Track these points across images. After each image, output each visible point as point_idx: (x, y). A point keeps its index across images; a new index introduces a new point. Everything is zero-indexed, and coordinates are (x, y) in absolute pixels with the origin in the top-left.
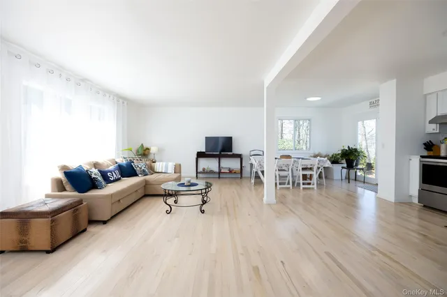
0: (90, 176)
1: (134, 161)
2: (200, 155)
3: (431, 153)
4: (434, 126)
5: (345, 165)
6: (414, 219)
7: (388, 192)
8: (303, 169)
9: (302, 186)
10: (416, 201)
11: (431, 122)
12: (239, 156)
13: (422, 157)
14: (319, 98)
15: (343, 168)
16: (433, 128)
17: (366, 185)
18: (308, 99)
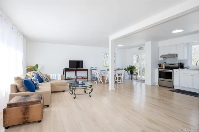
2: (66, 70)
3: (160, 68)
4: (161, 58)
5: (130, 73)
6: (157, 91)
7: (149, 82)
8: (118, 75)
9: (118, 82)
10: (157, 84)
11: (161, 57)
12: (87, 70)
13: (159, 69)
14: (122, 45)
15: (129, 74)
16: (161, 59)
17: (137, 80)
18: (118, 45)
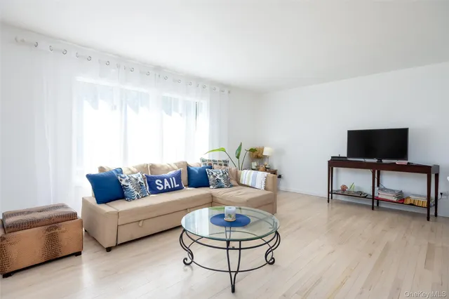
0: (118, 182)
1: (215, 166)
